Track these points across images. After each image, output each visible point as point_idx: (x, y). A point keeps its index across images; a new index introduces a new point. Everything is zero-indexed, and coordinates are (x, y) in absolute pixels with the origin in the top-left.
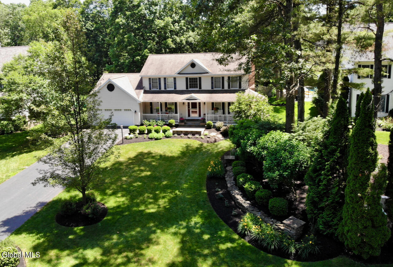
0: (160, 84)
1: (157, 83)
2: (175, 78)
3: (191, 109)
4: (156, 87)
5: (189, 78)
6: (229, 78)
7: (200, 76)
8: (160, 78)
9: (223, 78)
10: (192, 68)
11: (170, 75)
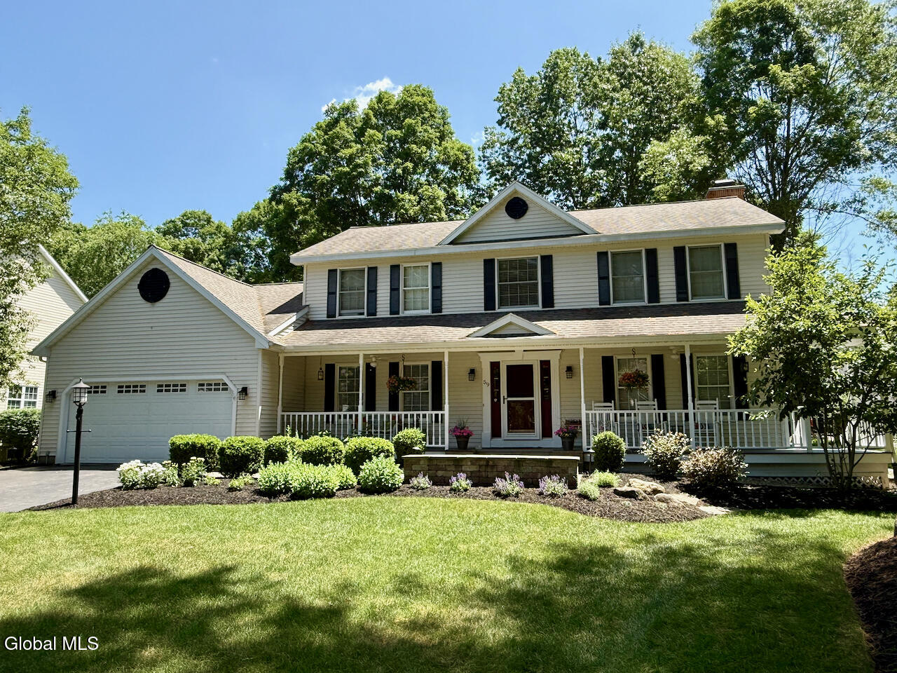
0: (373, 292)
1: (362, 288)
2: (440, 264)
3: (506, 397)
4: (355, 309)
5: (500, 262)
6: (679, 252)
7: (546, 248)
8: (376, 268)
9: (652, 255)
10: (513, 221)
11: (416, 250)
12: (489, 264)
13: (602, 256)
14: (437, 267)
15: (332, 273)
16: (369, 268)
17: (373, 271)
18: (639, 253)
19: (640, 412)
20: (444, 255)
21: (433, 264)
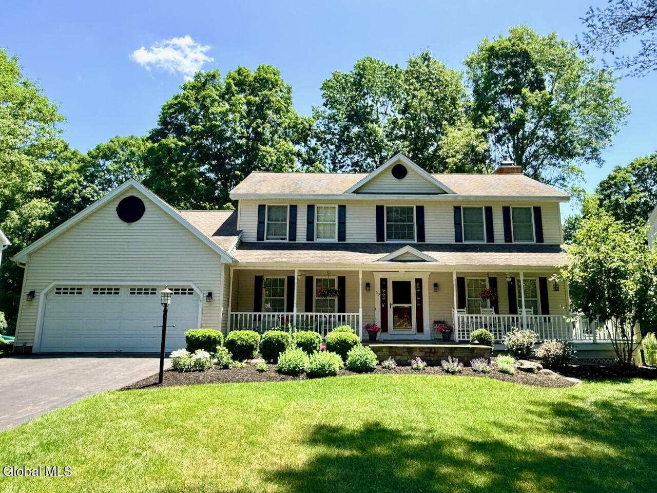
0: (293, 223)
1: (285, 220)
2: (344, 207)
3: (392, 303)
4: (279, 235)
5: (388, 208)
6: (506, 210)
7: (420, 201)
8: (296, 206)
9: (489, 210)
10: (396, 180)
11: (328, 195)
12: (380, 209)
13: (457, 209)
14: (342, 209)
15: (261, 208)
16: (291, 206)
17: (294, 208)
18: (481, 208)
19: (483, 316)
20: (348, 200)
21: (340, 207)
